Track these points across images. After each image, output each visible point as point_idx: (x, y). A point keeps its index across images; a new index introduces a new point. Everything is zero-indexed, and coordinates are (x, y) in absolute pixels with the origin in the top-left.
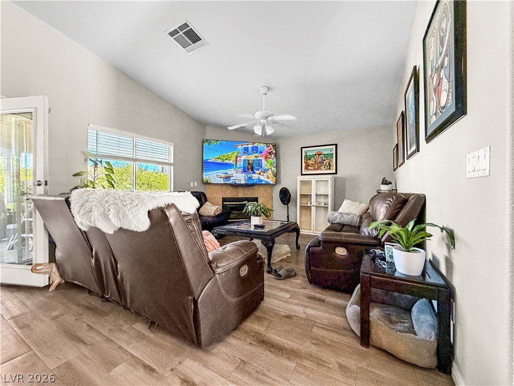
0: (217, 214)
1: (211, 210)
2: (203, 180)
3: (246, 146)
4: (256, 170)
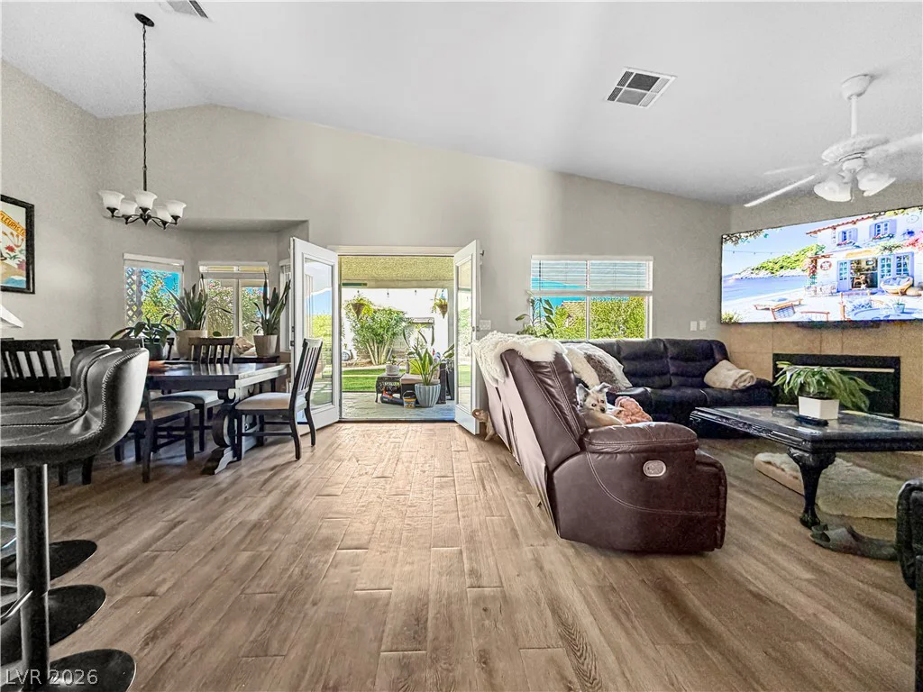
0: (741, 385)
1: (730, 377)
2: (721, 317)
3: (850, 227)
4: (887, 282)
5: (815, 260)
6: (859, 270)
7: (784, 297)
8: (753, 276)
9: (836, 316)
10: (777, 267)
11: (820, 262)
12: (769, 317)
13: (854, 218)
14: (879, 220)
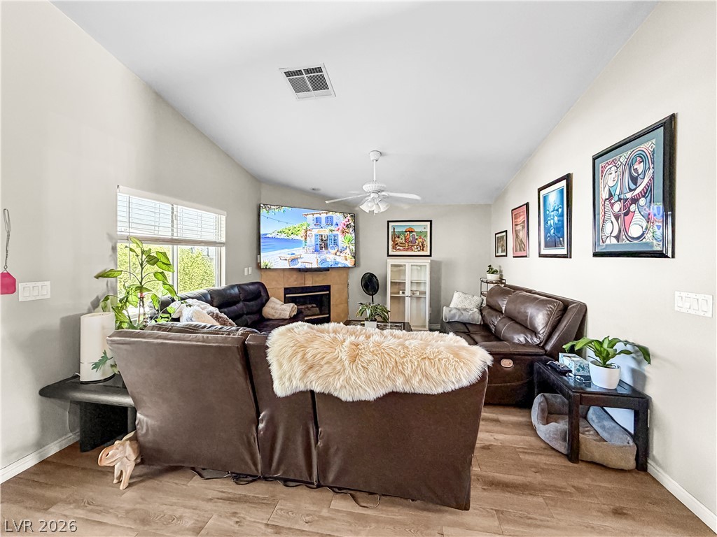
2: (261, 265)
3: (318, 215)
4: (331, 248)
5: (306, 232)
6: (322, 240)
7: (294, 252)
8: (278, 237)
9: (315, 266)
10: (290, 232)
11: (308, 232)
12: (286, 265)
13: (320, 212)
14: (329, 215)
